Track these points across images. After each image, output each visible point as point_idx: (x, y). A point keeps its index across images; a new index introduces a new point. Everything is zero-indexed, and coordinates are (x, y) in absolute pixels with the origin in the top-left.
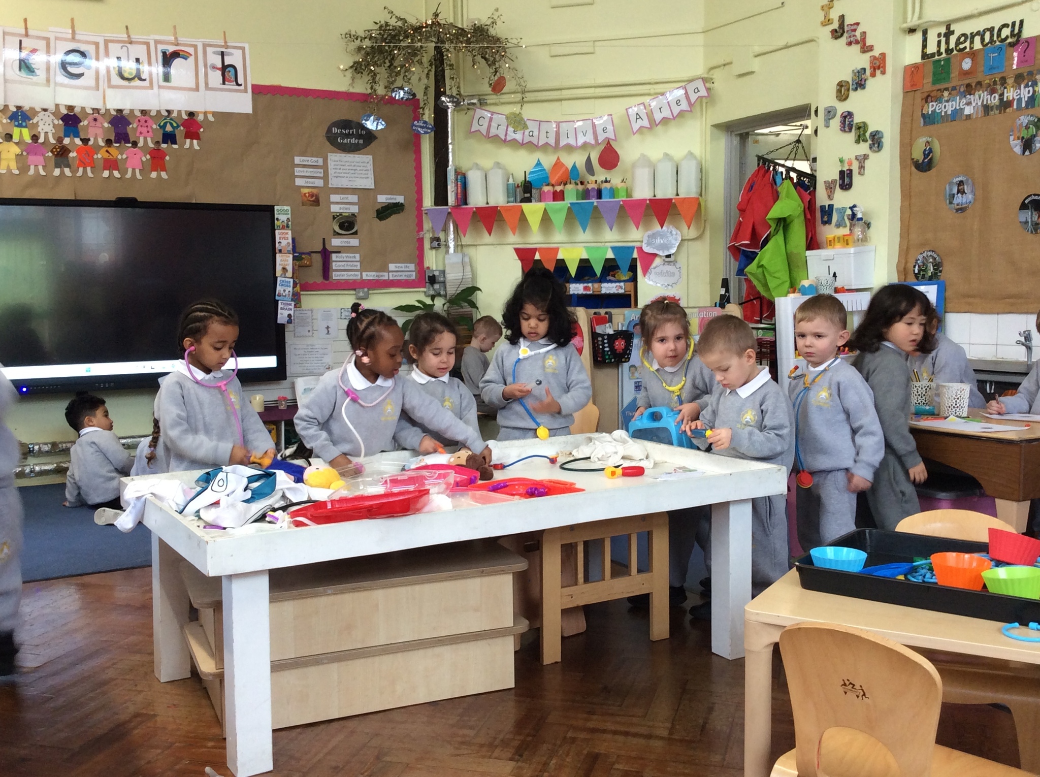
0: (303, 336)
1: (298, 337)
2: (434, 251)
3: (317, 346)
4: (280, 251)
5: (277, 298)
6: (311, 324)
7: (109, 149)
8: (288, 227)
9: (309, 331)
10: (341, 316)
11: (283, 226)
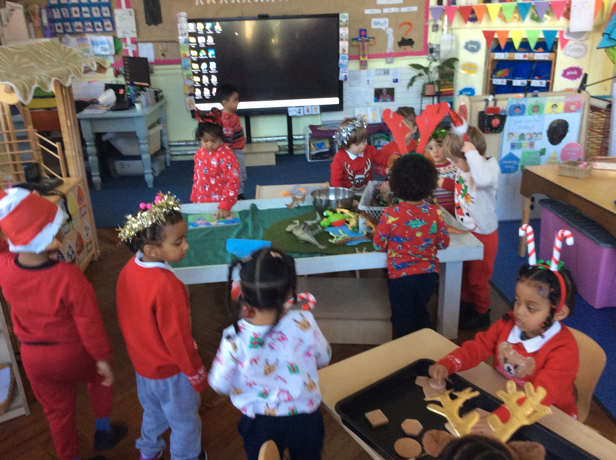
0: (355, 86)
1: (352, 86)
2: (434, 33)
3: (362, 91)
4: (342, 40)
5: (340, 66)
6: (359, 79)
8: (346, 25)
9: (358, 83)
10: (376, 73)
11: (344, 25)
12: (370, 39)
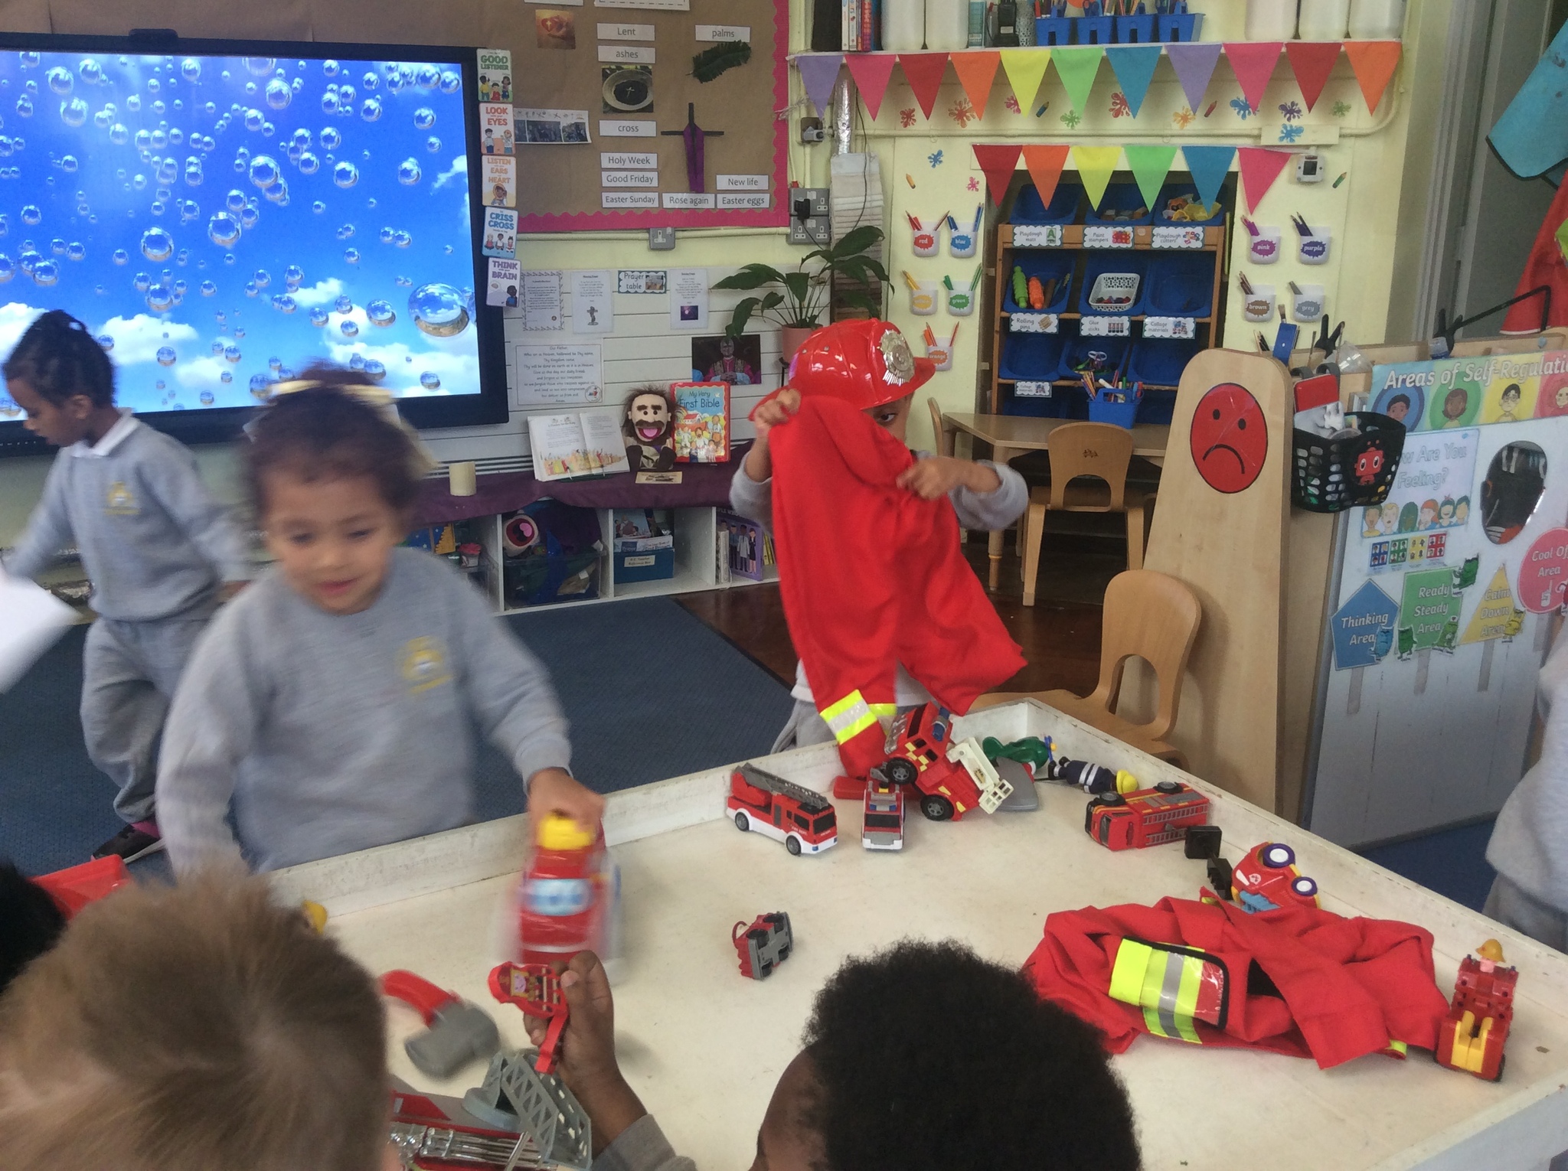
0: (543, 329)
1: (532, 329)
2: (808, 149)
3: (571, 350)
6: (557, 303)
8: (505, 95)
9: (554, 318)
10: (620, 286)
11: (495, 93)
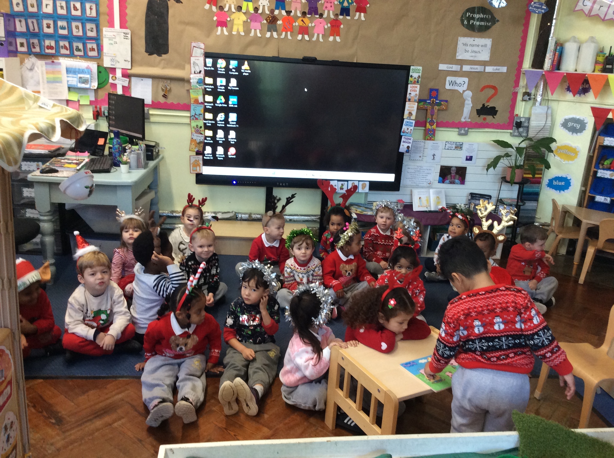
0: (416, 160)
1: (412, 160)
4: (409, 100)
5: (402, 134)
6: (422, 152)
7: (304, 20)
8: (418, 82)
9: (420, 157)
10: (445, 147)
11: (415, 81)
12: (442, 103)
